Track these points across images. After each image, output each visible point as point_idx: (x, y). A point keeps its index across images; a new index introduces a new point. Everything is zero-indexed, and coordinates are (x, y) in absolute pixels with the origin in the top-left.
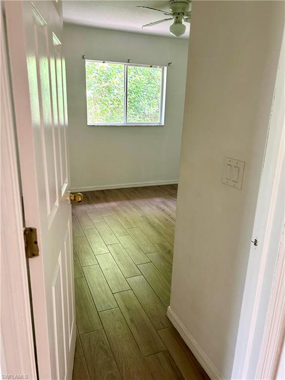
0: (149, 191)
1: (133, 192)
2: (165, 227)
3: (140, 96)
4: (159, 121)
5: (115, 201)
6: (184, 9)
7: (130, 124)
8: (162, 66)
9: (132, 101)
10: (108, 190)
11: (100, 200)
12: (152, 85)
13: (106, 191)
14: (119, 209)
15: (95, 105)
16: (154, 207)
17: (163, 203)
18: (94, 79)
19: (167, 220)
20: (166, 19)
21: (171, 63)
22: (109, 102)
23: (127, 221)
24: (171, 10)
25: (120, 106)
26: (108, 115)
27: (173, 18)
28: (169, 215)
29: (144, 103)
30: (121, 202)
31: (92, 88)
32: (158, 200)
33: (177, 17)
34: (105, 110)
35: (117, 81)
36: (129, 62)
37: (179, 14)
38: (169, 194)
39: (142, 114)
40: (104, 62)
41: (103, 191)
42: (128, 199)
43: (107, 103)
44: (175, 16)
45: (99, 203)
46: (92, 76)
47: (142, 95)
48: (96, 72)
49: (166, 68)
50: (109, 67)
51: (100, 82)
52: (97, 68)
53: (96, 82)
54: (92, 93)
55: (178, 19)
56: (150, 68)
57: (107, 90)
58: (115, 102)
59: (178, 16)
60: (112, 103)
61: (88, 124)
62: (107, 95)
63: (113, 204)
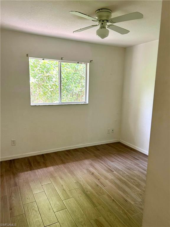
0: (79, 153)
1: (67, 155)
2: (97, 196)
3: (69, 81)
4: (84, 101)
5: (52, 165)
6: (108, 16)
7: (64, 103)
8: (86, 62)
9: (64, 85)
10: (47, 154)
11: (40, 166)
12: (78, 75)
13: (45, 156)
14: (56, 175)
15: (39, 88)
16: (85, 171)
17: (91, 165)
18: (38, 71)
19: (98, 185)
20: (92, 26)
21: (92, 61)
22: (49, 86)
23: (64, 190)
24: (97, 18)
25: (57, 89)
26: (49, 95)
27: (98, 25)
28: (99, 179)
29: (72, 86)
30: (57, 166)
31: (37, 77)
32: (87, 162)
33: (102, 24)
34: (47, 92)
35: (55, 72)
36: (62, 59)
37: (103, 21)
38: (95, 156)
39: (71, 93)
40: (43, 59)
41: (43, 155)
42: (63, 163)
43: (48, 87)
44: (100, 23)
45: (39, 168)
46: (37, 69)
47: (71, 81)
48: (39, 66)
49: (88, 64)
50: (49, 63)
51: (42, 73)
52: (41, 63)
53: (40, 73)
54: (36, 81)
55: (103, 25)
56: (78, 64)
57: (47, 79)
58: (53, 86)
59: (103, 22)
60: (51, 87)
61: (31, 105)
62: (47, 82)
63: (51, 169)
